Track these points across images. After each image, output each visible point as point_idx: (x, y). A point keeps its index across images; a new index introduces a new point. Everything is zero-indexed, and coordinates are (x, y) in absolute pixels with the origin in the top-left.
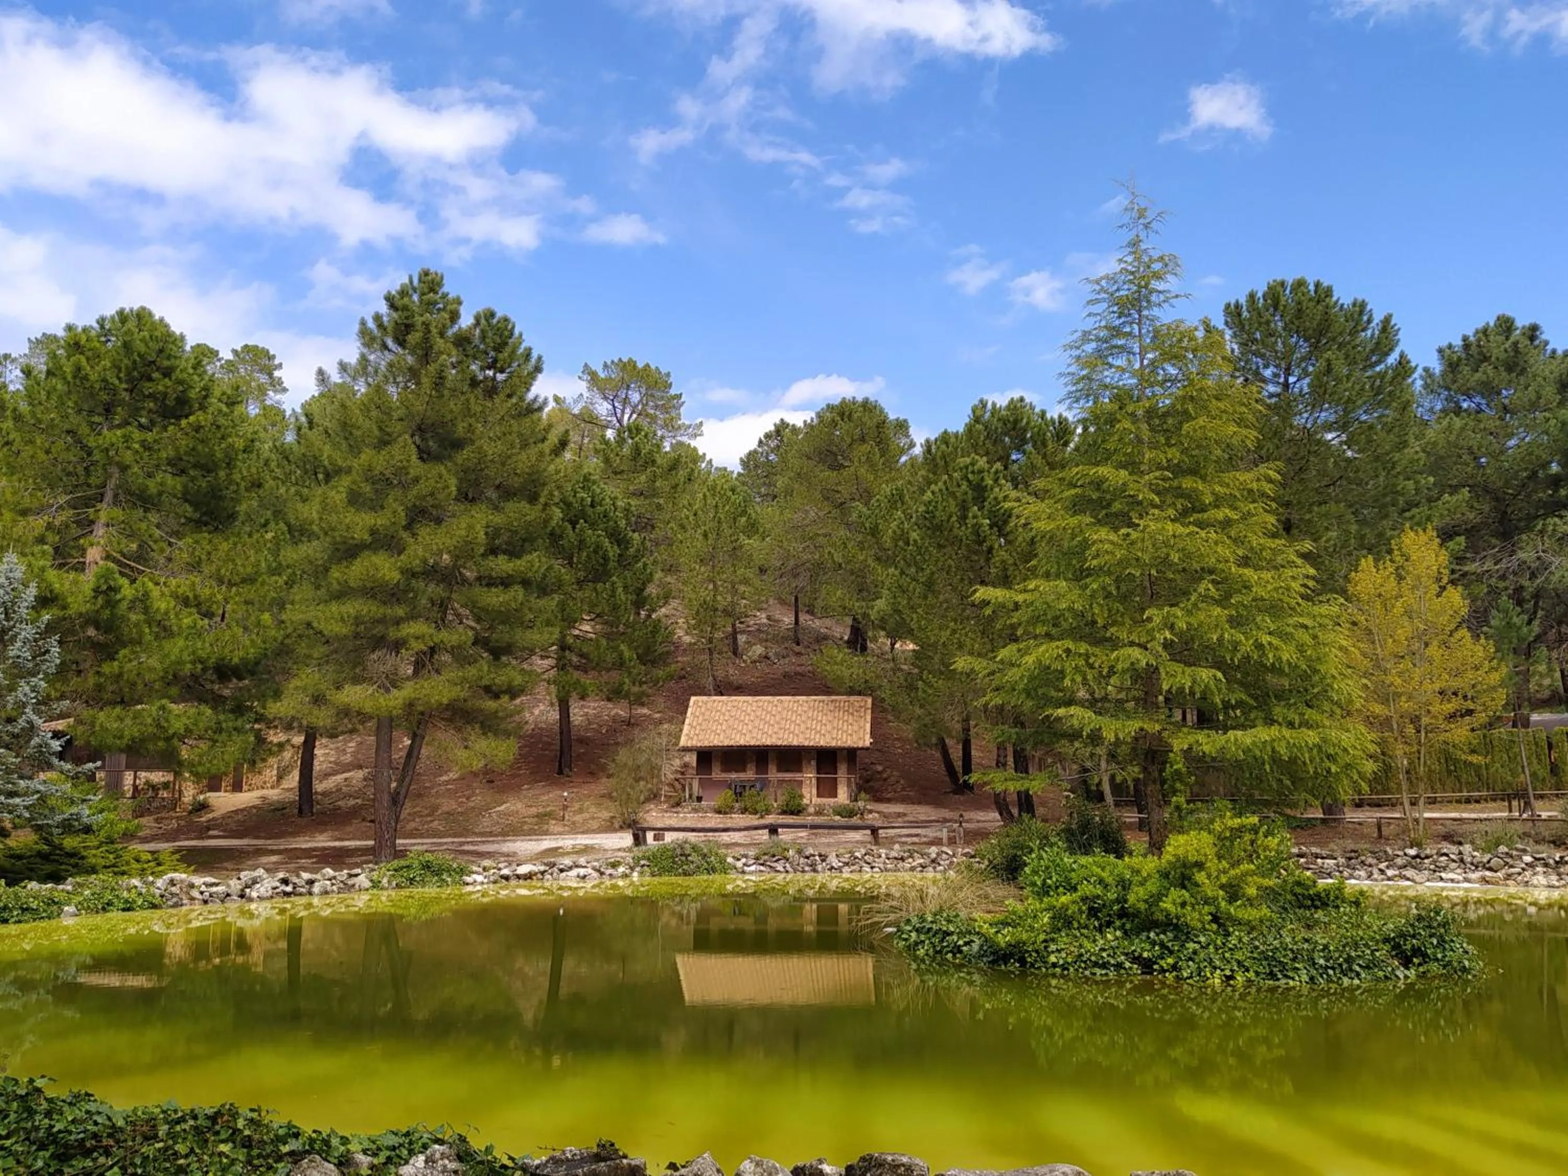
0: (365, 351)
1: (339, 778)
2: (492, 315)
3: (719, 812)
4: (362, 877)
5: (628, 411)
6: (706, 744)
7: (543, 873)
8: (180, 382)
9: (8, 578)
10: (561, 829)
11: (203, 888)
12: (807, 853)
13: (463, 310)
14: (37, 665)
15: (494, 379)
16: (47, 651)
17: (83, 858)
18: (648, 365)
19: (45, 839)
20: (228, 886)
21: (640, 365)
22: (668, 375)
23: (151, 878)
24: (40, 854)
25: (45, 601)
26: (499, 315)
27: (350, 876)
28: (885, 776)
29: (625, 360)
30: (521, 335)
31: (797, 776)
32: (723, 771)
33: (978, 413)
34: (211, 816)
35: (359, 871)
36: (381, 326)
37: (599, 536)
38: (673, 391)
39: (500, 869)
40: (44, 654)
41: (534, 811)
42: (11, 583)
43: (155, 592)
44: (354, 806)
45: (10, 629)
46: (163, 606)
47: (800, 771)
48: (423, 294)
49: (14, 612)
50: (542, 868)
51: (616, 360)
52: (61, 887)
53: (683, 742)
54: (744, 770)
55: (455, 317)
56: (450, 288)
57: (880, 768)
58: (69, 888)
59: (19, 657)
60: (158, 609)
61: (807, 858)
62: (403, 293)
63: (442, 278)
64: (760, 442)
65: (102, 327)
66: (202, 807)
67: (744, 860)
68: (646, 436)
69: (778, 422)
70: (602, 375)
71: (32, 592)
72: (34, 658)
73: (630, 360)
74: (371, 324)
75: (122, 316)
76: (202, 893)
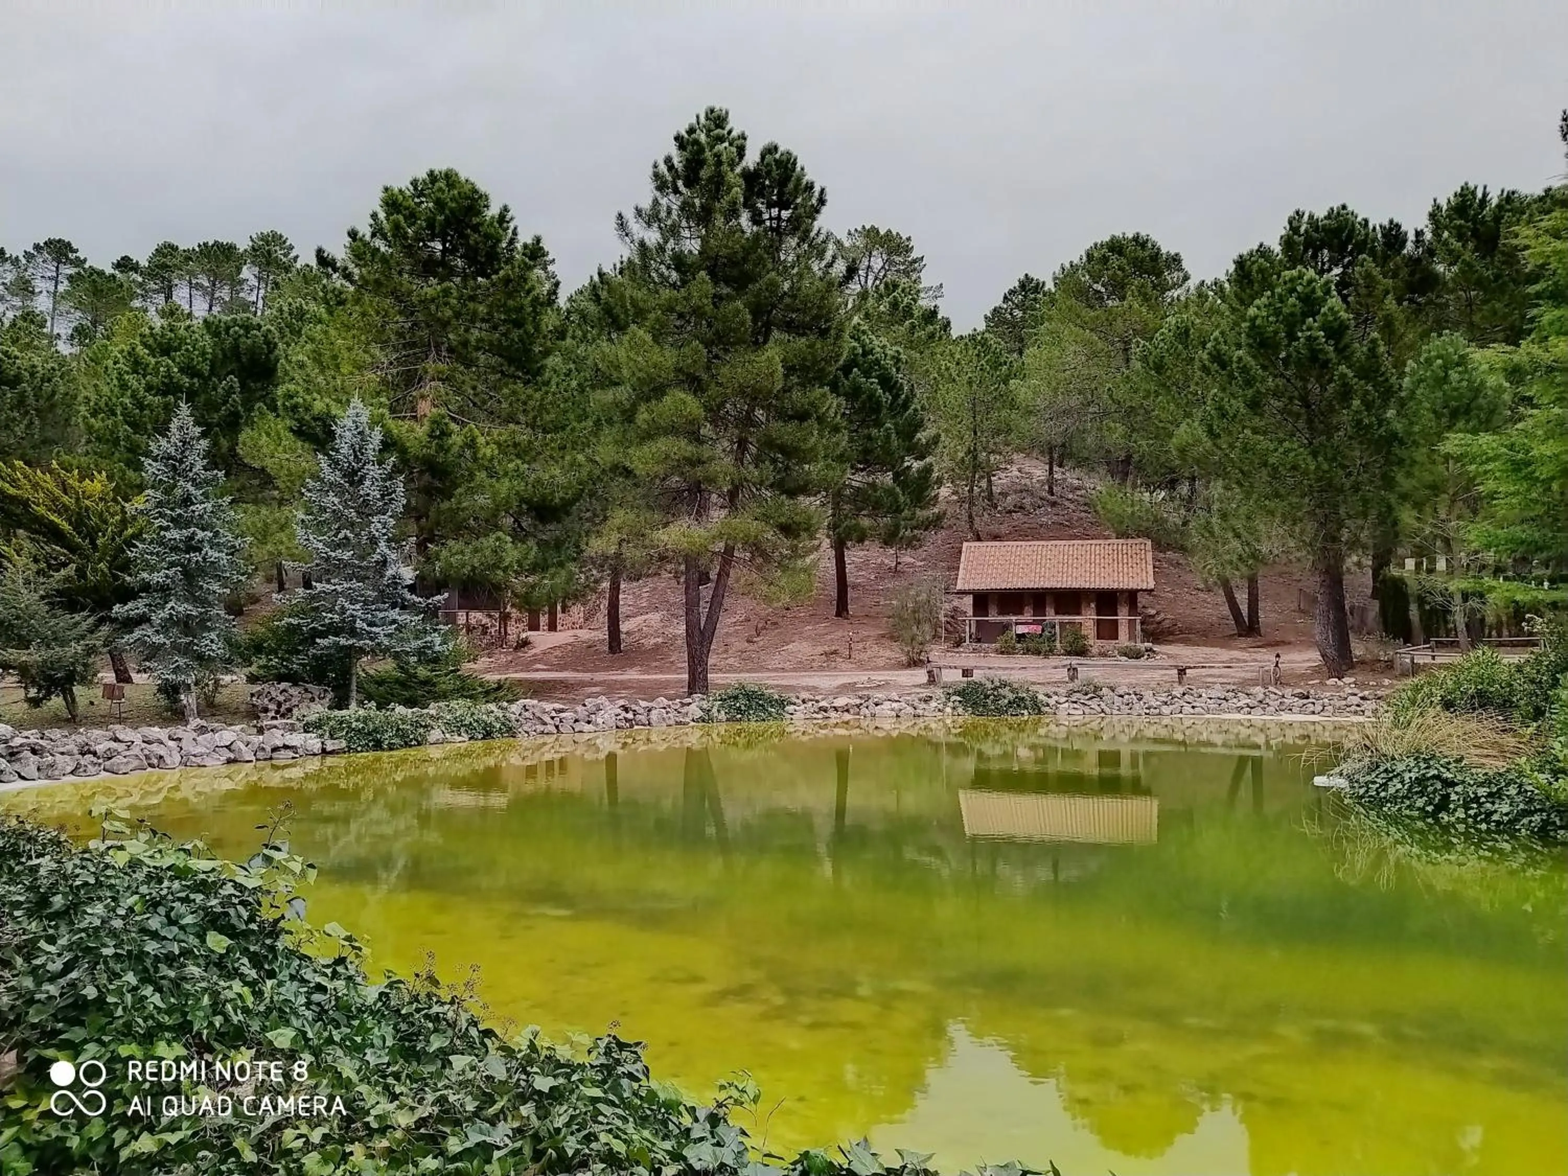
0: (658, 194)
1: (640, 619)
2: (776, 148)
3: (1002, 653)
4: (693, 706)
5: (871, 278)
6: (983, 587)
7: (858, 706)
8: (487, 236)
9: (354, 422)
10: (851, 666)
11: (553, 714)
12: (1121, 692)
13: (749, 144)
14: (385, 504)
15: (779, 218)
16: (395, 491)
17: (434, 685)
18: (889, 231)
19: (402, 668)
20: (576, 712)
21: (882, 232)
22: (909, 239)
23: (505, 704)
24: (397, 681)
25: (388, 445)
26: (782, 149)
27: (683, 705)
28: (1158, 619)
29: (868, 227)
30: (802, 169)
31: (1077, 618)
32: (1000, 614)
33: (1295, 224)
34: (534, 651)
35: (689, 700)
36: (671, 168)
37: (872, 383)
38: (914, 255)
39: (817, 701)
40: (390, 494)
41: (820, 650)
42: (357, 427)
43: (481, 440)
44: (655, 644)
45: (359, 470)
46: (488, 452)
47: (1079, 614)
48: (709, 130)
49: (362, 454)
50: (858, 701)
51: (859, 229)
52: (425, 711)
53: (959, 586)
54: (1021, 613)
55: (741, 151)
56: (735, 125)
57: (1153, 612)
58: (433, 712)
59: (368, 495)
60: (485, 454)
61: (1122, 696)
62: (691, 131)
63: (727, 113)
64: (1005, 298)
65: (416, 188)
66: (524, 644)
67: (1055, 698)
68: (903, 291)
69: (1022, 277)
70: (847, 244)
71: (377, 437)
72: (383, 496)
73: (873, 227)
74: (663, 168)
75: (433, 177)
76: (553, 718)
